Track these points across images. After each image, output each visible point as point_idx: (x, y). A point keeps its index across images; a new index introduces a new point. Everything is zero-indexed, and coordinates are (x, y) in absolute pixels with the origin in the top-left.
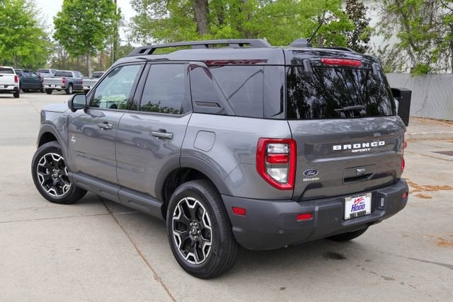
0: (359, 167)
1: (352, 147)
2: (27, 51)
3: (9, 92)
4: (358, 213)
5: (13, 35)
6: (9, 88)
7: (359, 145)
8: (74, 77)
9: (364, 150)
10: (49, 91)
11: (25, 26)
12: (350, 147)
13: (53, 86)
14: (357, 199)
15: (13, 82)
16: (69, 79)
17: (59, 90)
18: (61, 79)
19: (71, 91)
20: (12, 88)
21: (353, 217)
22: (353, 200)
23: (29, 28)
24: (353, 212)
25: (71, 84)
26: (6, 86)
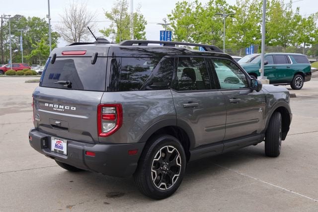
0: (58, 120)
1: (54, 106)
4: (59, 151)
7: (57, 106)
9: (60, 110)
12: (52, 105)
14: (58, 141)
21: (55, 151)
24: (56, 148)
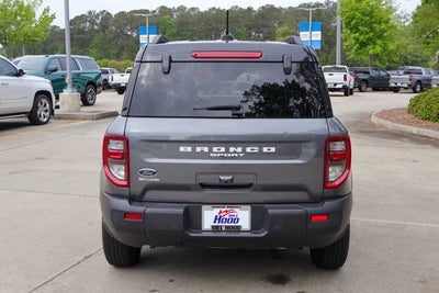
0: (223, 174)
1: (211, 151)
2: (378, 49)
3: (338, 90)
4: (227, 227)
5: (367, 33)
6: (338, 86)
7: (223, 149)
8: (424, 74)
9: (230, 155)
10: (396, 90)
11: (380, 24)
13: (399, 84)
14: (223, 210)
15: (342, 81)
16: (417, 77)
17: (406, 88)
18: (408, 76)
19: (418, 90)
20: (340, 86)
21: (215, 229)
22: (218, 210)
23: (383, 26)
24: (217, 224)
25: (419, 82)
26: (335, 85)
